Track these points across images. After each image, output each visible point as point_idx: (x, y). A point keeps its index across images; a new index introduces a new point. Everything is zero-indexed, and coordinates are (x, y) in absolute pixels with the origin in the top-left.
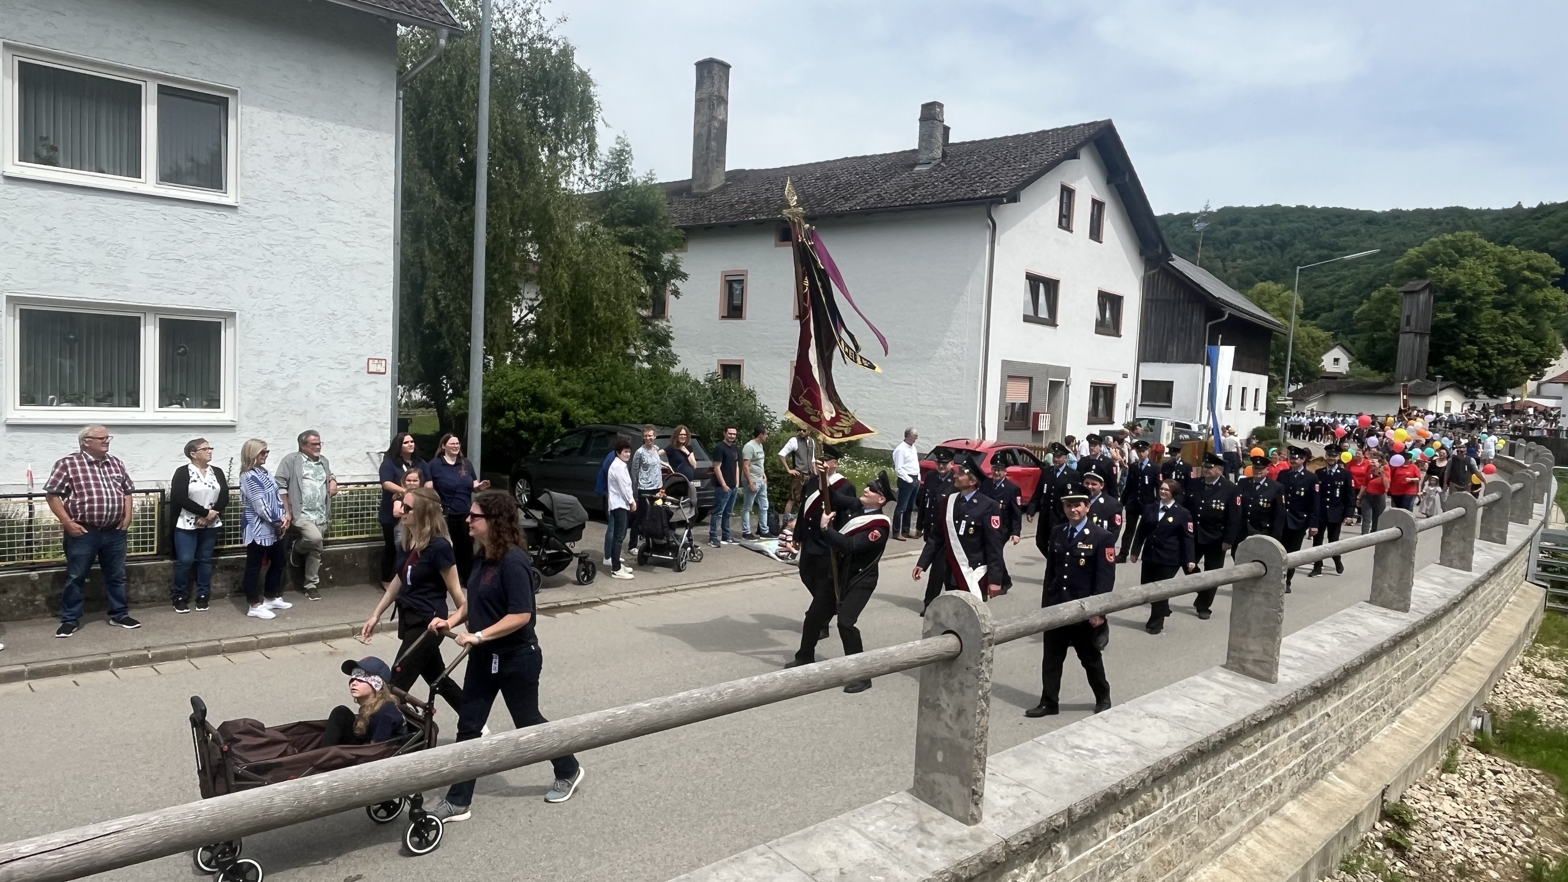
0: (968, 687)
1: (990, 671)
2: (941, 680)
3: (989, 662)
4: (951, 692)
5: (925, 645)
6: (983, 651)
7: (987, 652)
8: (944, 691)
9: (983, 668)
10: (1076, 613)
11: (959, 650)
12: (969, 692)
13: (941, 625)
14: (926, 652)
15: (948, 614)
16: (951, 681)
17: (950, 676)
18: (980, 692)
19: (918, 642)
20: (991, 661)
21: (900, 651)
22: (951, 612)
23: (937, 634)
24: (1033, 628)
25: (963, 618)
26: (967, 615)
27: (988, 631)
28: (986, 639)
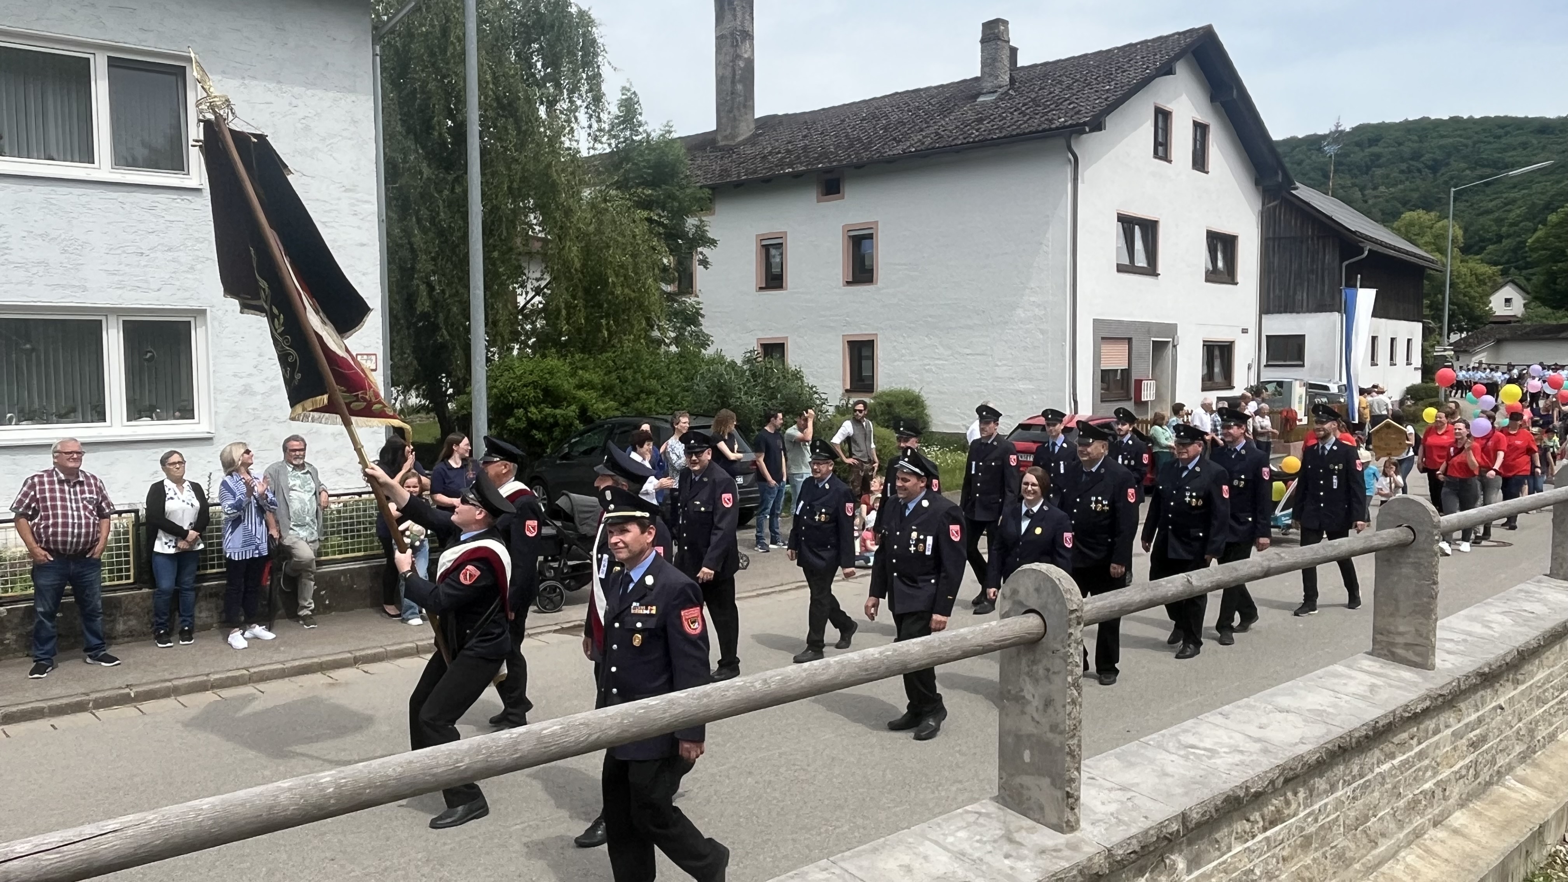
0: (1054, 673)
2: (1024, 667)
4: (1036, 681)
5: (1003, 625)
6: (1070, 631)
7: (1076, 632)
8: (1027, 679)
9: (1072, 651)
10: (1181, 588)
11: (1043, 630)
12: (1057, 680)
13: (1021, 603)
14: (1003, 633)
15: (1027, 590)
16: (1035, 668)
17: (1034, 662)
18: (1070, 679)
19: (994, 623)
21: (972, 632)
22: (1031, 590)
23: (1017, 614)
24: (1130, 605)
25: (1045, 594)
26: (1050, 590)
27: (1075, 607)
28: (1073, 616)
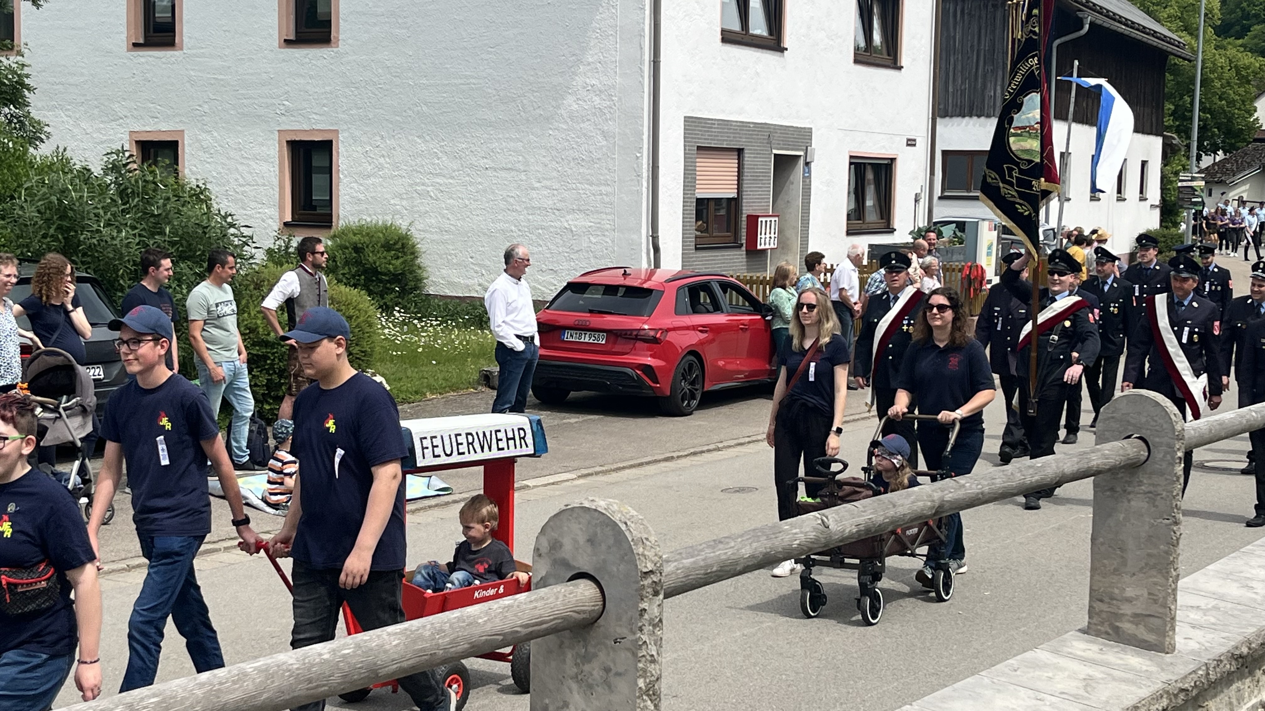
0: (618, 674)
1: (659, 643)
2: (571, 670)
3: (655, 626)
4: (588, 688)
5: (536, 600)
6: (644, 605)
7: (651, 606)
8: (574, 686)
9: (645, 638)
10: (812, 535)
11: (599, 608)
12: (622, 685)
13: (565, 564)
14: (537, 612)
15: (575, 541)
16: (587, 668)
17: (587, 658)
18: (641, 683)
19: (521, 597)
20: (658, 623)
21: (487, 613)
22: (582, 539)
23: (558, 581)
24: (736, 563)
25: (604, 547)
26: (611, 541)
27: (650, 566)
28: (647, 582)
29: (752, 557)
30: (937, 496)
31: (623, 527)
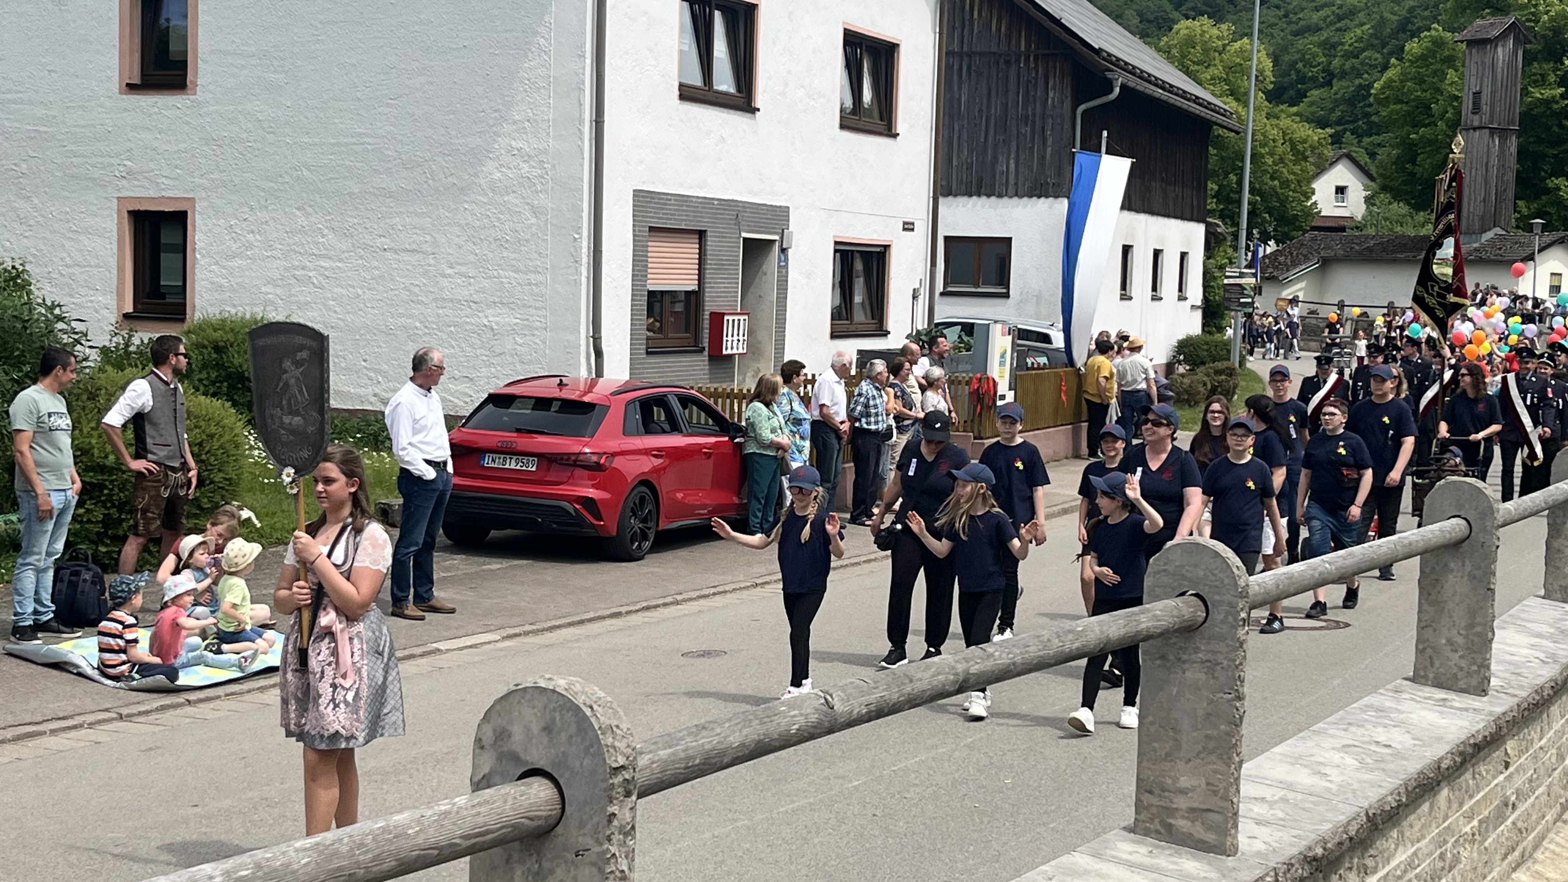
1: (630, 855)
3: (626, 834)
5: (479, 804)
6: (613, 809)
7: (621, 811)
9: (613, 849)
10: (814, 718)
11: (556, 812)
13: (515, 758)
14: (480, 820)
15: (528, 729)
17: (540, 873)
19: (461, 801)
20: (629, 831)
21: (418, 822)
22: (535, 728)
23: (506, 779)
24: (722, 753)
25: (564, 736)
26: (573, 729)
27: (621, 761)
28: (618, 780)
29: (742, 745)
30: (960, 668)
31: (588, 712)
